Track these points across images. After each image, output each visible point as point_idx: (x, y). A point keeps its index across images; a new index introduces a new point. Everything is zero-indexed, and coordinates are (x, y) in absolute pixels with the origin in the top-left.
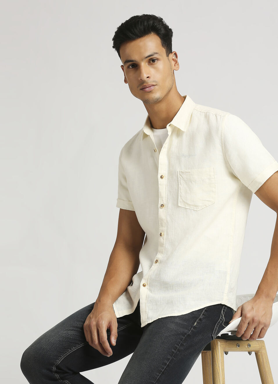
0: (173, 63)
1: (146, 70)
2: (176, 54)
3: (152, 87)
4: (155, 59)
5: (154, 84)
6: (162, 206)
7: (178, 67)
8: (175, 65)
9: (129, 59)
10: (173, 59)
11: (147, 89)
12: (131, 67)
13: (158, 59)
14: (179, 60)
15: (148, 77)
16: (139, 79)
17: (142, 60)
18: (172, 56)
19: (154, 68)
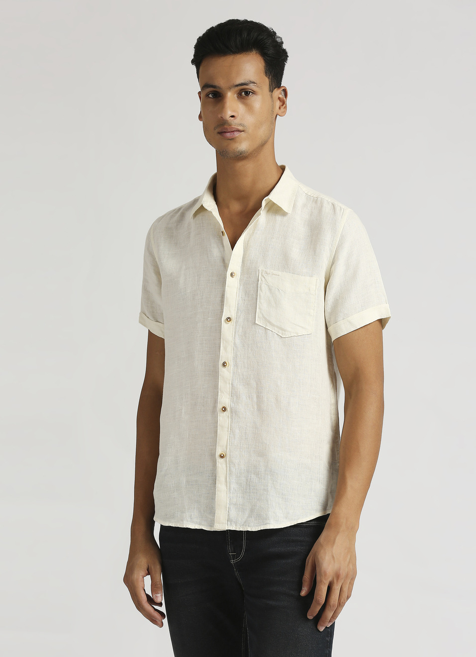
0: (278, 103)
1: (232, 106)
2: (285, 91)
3: (235, 132)
4: (250, 92)
5: (241, 128)
6: (229, 320)
7: (285, 112)
8: (280, 108)
9: (211, 83)
10: (279, 98)
11: (228, 135)
12: (210, 96)
13: (254, 93)
14: (289, 101)
15: (233, 116)
16: (219, 116)
17: (230, 88)
18: (278, 93)
19: (246, 104)
